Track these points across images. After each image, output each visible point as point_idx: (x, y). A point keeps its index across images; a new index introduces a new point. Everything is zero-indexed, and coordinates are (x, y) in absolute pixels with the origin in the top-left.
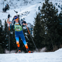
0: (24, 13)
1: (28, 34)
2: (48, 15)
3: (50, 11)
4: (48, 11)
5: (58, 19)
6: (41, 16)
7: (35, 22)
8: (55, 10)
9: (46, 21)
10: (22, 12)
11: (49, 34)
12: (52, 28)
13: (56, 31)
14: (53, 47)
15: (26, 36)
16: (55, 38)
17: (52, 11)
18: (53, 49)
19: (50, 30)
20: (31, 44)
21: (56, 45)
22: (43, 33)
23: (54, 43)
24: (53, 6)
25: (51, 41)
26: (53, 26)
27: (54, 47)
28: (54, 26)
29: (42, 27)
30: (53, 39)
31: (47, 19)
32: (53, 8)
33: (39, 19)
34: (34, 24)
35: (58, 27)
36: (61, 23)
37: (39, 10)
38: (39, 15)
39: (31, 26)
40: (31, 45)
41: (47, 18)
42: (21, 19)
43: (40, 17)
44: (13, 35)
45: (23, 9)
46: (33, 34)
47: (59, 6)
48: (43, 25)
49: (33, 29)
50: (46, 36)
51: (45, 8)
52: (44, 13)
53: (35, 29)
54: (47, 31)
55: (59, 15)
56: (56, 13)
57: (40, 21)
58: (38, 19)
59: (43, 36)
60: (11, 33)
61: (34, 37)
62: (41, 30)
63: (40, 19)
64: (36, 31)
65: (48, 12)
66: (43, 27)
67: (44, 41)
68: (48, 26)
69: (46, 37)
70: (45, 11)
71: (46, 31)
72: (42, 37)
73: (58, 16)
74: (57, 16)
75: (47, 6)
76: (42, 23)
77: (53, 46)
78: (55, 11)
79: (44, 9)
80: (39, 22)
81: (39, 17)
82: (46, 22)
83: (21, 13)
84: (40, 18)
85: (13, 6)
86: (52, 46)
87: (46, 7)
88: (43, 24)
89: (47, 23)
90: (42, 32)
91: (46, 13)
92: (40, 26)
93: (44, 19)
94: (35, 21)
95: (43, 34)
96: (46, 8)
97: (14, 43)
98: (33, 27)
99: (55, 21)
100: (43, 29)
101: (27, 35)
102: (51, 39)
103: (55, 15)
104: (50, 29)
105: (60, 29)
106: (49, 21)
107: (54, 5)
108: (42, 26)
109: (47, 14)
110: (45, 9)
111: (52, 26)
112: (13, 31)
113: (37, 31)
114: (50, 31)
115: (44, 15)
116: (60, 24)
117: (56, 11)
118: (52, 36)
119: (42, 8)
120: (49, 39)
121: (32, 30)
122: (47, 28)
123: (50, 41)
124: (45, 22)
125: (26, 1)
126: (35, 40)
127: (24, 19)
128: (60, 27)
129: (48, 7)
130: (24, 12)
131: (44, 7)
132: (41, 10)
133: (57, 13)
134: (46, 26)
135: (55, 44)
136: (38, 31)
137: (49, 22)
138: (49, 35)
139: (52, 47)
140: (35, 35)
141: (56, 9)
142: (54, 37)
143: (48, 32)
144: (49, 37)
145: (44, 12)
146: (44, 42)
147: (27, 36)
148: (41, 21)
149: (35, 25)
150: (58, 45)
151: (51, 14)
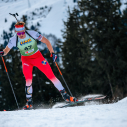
0: (38, 10)
2: (97, 15)
3: (103, 4)
4: (96, 4)
5: (122, 23)
6: (80, 17)
7: (65, 33)
9: (93, 29)
10: (32, 9)
11: (102, 60)
12: (107, 44)
13: (118, 53)
14: (111, 93)
16: (117, 69)
17: (106, 3)
18: (111, 97)
19: (103, 51)
21: (119, 88)
22: (86, 57)
23: (114, 81)
25: (107, 76)
27: (114, 91)
28: (112, 40)
29: (82, 43)
30: (111, 71)
31: (96, 23)
33: (76, 24)
34: (64, 38)
35: (122, 43)
38: (76, 15)
39: (57, 43)
41: (95, 21)
42: (31, 25)
43: (77, 18)
44: (12, 66)
45: (35, 2)
46: (61, 62)
48: (85, 38)
49: (61, 50)
50: (93, 65)
52: (88, 9)
53: (67, 49)
54: (95, 53)
56: (116, 9)
57: (77, 30)
58: (72, 24)
59: (87, 64)
60: (7, 60)
61: (64, 68)
62: (80, 52)
63: (77, 24)
64: (68, 54)
65: (97, 7)
66: (84, 43)
67: (88, 77)
68: (98, 41)
69: (93, 67)
70: (89, 4)
71: (92, 54)
72: (83, 67)
73: (121, 16)
74: (119, 16)
76: (82, 34)
77: (112, 90)
78: (114, 4)
80: (75, 32)
81: (75, 19)
82: (93, 31)
83: (32, 11)
84: (79, 22)
86: (110, 89)
88: (86, 35)
89: (95, 33)
90: (83, 55)
91: (91, 8)
92: (79, 41)
93: (88, 24)
94: (65, 30)
95: (86, 61)
97: (17, 84)
98: (62, 44)
99: (114, 29)
100: (85, 47)
102: (105, 71)
103: (114, 13)
106: (99, 28)
108: (83, 40)
109: (94, 11)
111: (109, 41)
112: (13, 56)
113: (70, 53)
114: (104, 54)
115: (86, 13)
117: (117, 2)
118: (107, 65)
120: (101, 72)
121: (58, 52)
122: (96, 47)
123: (105, 77)
124: (90, 31)
126: (68, 75)
127: (38, 25)
130: (39, 7)
132: (79, 2)
133: (119, 9)
134: (93, 40)
135: (116, 84)
136: (73, 53)
137: (101, 32)
138: (101, 62)
139: (109, 92)
140: (68, 63)
142: (114, 67)
143: (99, 55)
144: (102, 66)
145: (86, 7)
146: (89, 81)
148: (80, 29)
149: (65, 39)
150: (123, 86)
151: (105, 11)
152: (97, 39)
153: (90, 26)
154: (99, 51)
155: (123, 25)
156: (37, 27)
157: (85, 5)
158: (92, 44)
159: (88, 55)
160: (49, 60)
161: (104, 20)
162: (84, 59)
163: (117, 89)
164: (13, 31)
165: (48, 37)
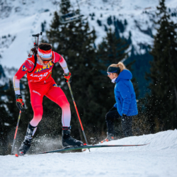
1: (10, 100)
2: (68, 48)
3: (75, 36)
4: (67, 36)
5: (96, 59)
8: (88, 32)
12: (78, 83)
13: (90, 93)
15: (5, 106)
16: (88, 111)
17: (79, 35)
24: (84, 23)
26: (82, 77)
28: (84, 78)
31: (66, 57)
32: (83, 28)
35: (95, 82)
36: (104, 70)
37: (43, 31)
41: (65, 55)
47: (99, 23)
49: (24, 87)
51: (61, 26)
52: (58, 41)
56: (90, 42)
65: (68, 39)
70: (59, 35)
73: (96, 51)
74: (93, 51)
77: (81, 136)
78: (88, 36)
79: (58, 30)
87: (61, 24)
91: (61, 40)
96: (63, 26)
98: (25, 80)
99: (87, 65)
101: (7, 104)
103: (87, 47)
107: (86, 19)
109: (65, 43)
110: (60, 30)
111: (80, 79)
115: (56, 46)
117: (92, 35)
119: (52, 27)
121: (22, 89)
125: (4, 5)
128: (101, 83)
129: (69, 24)
131: (56, 24)
132: (47, 32)
133: (93, 43)
141: (91, 30)
142: (84, 110)
145: (56, 38)
147: (8, 107)
151: (77, 44)
155: (97, 62)
157: (54, 36)
158: (60, 81)
160: (10, 97)
161: (76, 54)
165: (10, 70)
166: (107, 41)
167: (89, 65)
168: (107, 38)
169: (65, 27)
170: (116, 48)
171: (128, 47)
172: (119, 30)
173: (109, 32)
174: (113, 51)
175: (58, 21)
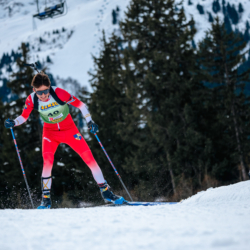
0: (49, 34)
2: (154, 48)
3: (164, 29)
4: (152, 29)
5: (196, 64)
6: (122, 50)
7: (95, 77)
8: (184, 23)
9: (144, 72)
11: (157, 127)
12: (168, 101)
13: (186, 117)
14: (171, 186)
16: (183, 144)
17: (170, 28)
18: (172, 193)
19: (160, 112)
20: (77, 171)
21: (186, 177)
22: (130, 122)
23: (178, 165)
24: (177, 9)
25: (165, 157)
26: (174, 92)
27: (177, 183)
28: (177, 93)
29: (124, 96)
30: (174, 147)
31: (150, 62)
32: (176, 18)
33: (115, 62)
34: (93, 85)
35: (194, 99)
36: (208, 80)
37: (114, 22)
38: (116, 47)
39: (80, 94)
40: (78, 174)
41: (148, 58)
43: (118, 52)
46: (86, 128)
47: (200, 9)
48: (129, 87)
50: (143, 135)
51: (142, 15)
52: (137, 37)
53: (97, 105)
54: (146, 115)
55: (201, 44)
56: (187, 39)
57: (116, 72)
58: (108, 61)
59: (131, 134)
61: (90, 139)
62: (120, 111)
63: (118, 63)
64: (99, 114)
65: (153, 33)
66: (129, 97)
67: (133, 157)
68: (153, 95)
69: (143, 140)
70: (139, 27)
71: (142, 116)
72: (125, 138)
73: (195, 52)
74: (191, 52)
75: (149, 5)
76: (125, 81)
77: (173, 181)
78: (184, 29)
79: (138, 21)
80: (113, 76)
81: (113, 53)
82: (145, 75)
84: (120, 60)
85: (3, 4)
86: (170, 179)
87: (143, 11)
88: (132, 82)
89: (148, 79)
90: (125, 118)
91: (143, 36)
92: (119, 92)
93: (135, 63)
94: (95, 73)
95: (130, 129)
96: (146, 14)
98: (88, 97)
99: (182, 73)
100: (130, 104)
102: (162, 147)
103: (182, 46)
104: (159, 107)
105: (206, 107)
106: (156, 70)
107: (181, 4)
108: (125, 91)
109: (148, 40)
110: (141, 20)
111: (171, 94)
113: (103, 113)
114: (162, 117)
115: (134, 44)
116: (203, 87)
117: (189, 27)
118: (167, 137)
119: (129, 15)
120: (155, 150)
122: (148, 104)
123: (162, 159)
124: (140, 76)
128: (203, 100)
129: (154, 12)
132: (121, 24)
133: (192, 39)
134: (144, 92)
135: (181, 172)
136: (107, 113)
137: (158, 78)
138: (156, 132)
141: (189, 19)
142: (178, 142)
143: (154, 119)
144: (158, 139)
145: (135, 33)
146: (134, 163)
148: (122, 72)
149: (95, 88)
150: (193, 174)
151: (167, 42)
152: (152, 91)
153: (139, 66)
154: (153, 111)
155: (197, 68)
156: (46, 65)
157: (132, 30)
158: (141, 99)
159: (133, 117)
161: (165, 57)
162: (127, 125)
163: (182, 179)
164: (4, 70)
165: (65, 82)
166: (212, 37)
167: (185, 74)
168: (211, 33)
169: (149, 16)
170: (225, 46)
171: (244, 46)
172: (230, 20)
173: (215, 23)
174: (221, 51)
175: (138, 7)
